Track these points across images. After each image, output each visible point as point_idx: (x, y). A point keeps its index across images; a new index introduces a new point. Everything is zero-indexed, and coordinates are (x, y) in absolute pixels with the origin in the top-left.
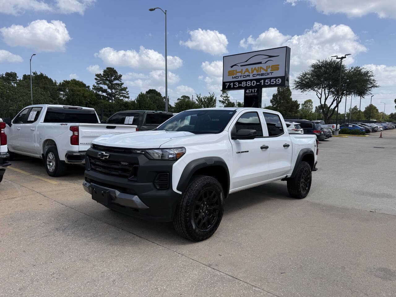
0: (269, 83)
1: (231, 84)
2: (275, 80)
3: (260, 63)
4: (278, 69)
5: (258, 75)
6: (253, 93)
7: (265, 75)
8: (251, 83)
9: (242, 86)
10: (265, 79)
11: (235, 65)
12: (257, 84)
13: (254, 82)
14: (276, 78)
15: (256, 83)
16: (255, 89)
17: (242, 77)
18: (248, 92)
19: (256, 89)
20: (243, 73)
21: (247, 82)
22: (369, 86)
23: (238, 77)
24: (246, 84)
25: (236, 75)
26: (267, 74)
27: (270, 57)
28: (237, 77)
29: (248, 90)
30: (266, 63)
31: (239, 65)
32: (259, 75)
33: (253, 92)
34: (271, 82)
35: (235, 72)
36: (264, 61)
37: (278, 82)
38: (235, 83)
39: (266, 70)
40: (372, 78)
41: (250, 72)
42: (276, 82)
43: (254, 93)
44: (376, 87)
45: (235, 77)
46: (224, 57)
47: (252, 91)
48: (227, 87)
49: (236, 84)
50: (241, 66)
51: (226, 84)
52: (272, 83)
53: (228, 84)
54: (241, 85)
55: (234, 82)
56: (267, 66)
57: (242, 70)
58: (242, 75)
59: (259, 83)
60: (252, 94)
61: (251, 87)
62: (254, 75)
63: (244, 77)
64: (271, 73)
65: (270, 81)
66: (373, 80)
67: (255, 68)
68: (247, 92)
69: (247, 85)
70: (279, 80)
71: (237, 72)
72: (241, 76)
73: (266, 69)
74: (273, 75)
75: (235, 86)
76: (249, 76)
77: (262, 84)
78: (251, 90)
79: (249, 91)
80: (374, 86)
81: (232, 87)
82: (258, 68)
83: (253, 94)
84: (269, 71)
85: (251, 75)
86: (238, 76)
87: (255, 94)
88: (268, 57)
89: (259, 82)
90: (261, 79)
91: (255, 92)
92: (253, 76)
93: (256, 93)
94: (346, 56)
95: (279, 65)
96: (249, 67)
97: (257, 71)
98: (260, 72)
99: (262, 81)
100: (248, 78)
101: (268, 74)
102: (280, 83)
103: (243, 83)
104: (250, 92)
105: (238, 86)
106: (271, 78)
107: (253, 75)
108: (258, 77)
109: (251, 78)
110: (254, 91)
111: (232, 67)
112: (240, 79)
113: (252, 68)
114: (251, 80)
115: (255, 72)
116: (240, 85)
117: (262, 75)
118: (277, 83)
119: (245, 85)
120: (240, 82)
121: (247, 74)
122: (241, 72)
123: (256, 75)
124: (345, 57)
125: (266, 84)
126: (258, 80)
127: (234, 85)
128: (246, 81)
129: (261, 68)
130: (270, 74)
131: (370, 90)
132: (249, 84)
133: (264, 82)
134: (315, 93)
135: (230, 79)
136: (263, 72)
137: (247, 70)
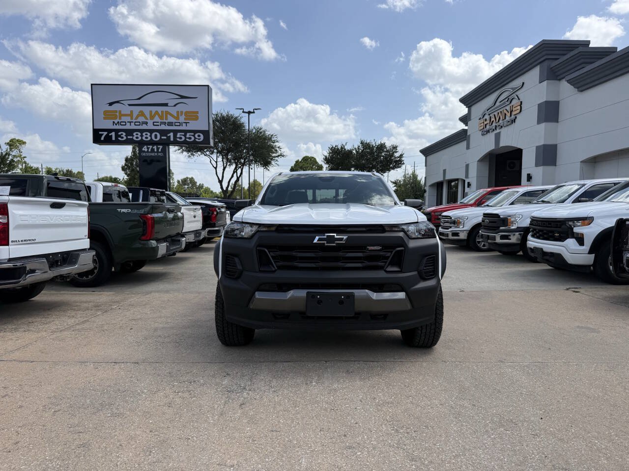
0: (183, 138)
1: (110, 135)
2: (194, 136)
3: (166, 105)
4: (196, 118)
5: (162, 123)
6: (156, 152)
7: (175, 125)
8: (151, 136)
9: (134, 138)
10: (175, 132)
11: (118, 102)
12: (162, 138)
13: (156, 135)
14: (195, 132)
15: (161, 137)
16: (159, 147)
17: (132, 124)
18: (146, 150)
19: (161, 147)
21: (144, 134)
22: (274, 155)
23: (125, 124)
24: (142, 136)
25: (120, 119)
26: (179, 124)
27: (182, 97)
28: (122, 123)
29: (145, 147)
30: (175, 106)
31: (126, 103)
32: (165, 124)
33: (156, 150)
34: (186, 138)
35: (118, 114)
36: (172, 103)
37: (199, 139)
38: (120, 133)
39: (177, 118)
40: (276, 144)
41: (148, 117)
42: (195, 138)
43: (158, 152)
44: (283, 156)
45: (118, 122)
46: (92, 85)
47: (153, 150)
48: (102, 139)
49: (122, 134)
50: (129, 105)
51: (100, 133)
52: (188, 140)
53: (105, 133)
54: (131, 137)
55: (117, 131)
56: (178, 112)
57: (132, 112)
58: (131, 121)
59: (165, 138)
60: (153, 154)
61: (152, 143)
62: (155, 124)
63: (136, 124)
64: (186, 123)
65: (185, 136)
66: (279, 147)
67: (157, 113)
68: (143, 149)
69: (144, 138)
70: (199, 136)
71: (121, 115)
72: (130, 122)
73: (176, 116)
74: (189, 127)
75: (120, 139)
76: (146, 123)
77: (172, 139)
78: (151, 147)
79: (148, 148)
80: (281, 155)
81: (114, 139)
82: (162, 112)
83: (156, 154)
84: (182, 119)
85: (150, 122)
86: (125, 122)
87: (159, 154)
88: (179, 97)
89: (166, 136)
90: (170, 131)
91: (160, 150)
92: (154, 125)
93: (160, 152)
94: (255, 110)
95: (197, 112)
96: (146, 109)
97: (161, 118)
98: (166, 119)
99: (171, 134)
100: (144, 127)
101: (181, 124)
102: (201, 140)
103: (134, 134)
104: (150, 150)
105: (125, 138)
106: (186, 132)
107: (154, 122)
108: (163, 127)
109: (150, 126)
110: (158, 149)
111: (111, 104)
112: (128, 127)
113: (151, 112)
114: (151, 131)
115: (157, 119)
116: (129, 137)
117: (170, 124)
118: (197, 140)
119: (140, 138)
120: (130, 132)
121: (141, 119)
122: (131, 115)
123: (159, 124)
124: (254, 112)
125: (178, 139)
126: (163, 132)
127: (117, 136)
128: (142, 131)
129: (167, 113)
130: (184, 125)
131: (277, 160)
132: (147, 137)
133: (175, 136)
134: (207, 159)
135: (108, 125)
136: (171, 119)
137: (142, 114)
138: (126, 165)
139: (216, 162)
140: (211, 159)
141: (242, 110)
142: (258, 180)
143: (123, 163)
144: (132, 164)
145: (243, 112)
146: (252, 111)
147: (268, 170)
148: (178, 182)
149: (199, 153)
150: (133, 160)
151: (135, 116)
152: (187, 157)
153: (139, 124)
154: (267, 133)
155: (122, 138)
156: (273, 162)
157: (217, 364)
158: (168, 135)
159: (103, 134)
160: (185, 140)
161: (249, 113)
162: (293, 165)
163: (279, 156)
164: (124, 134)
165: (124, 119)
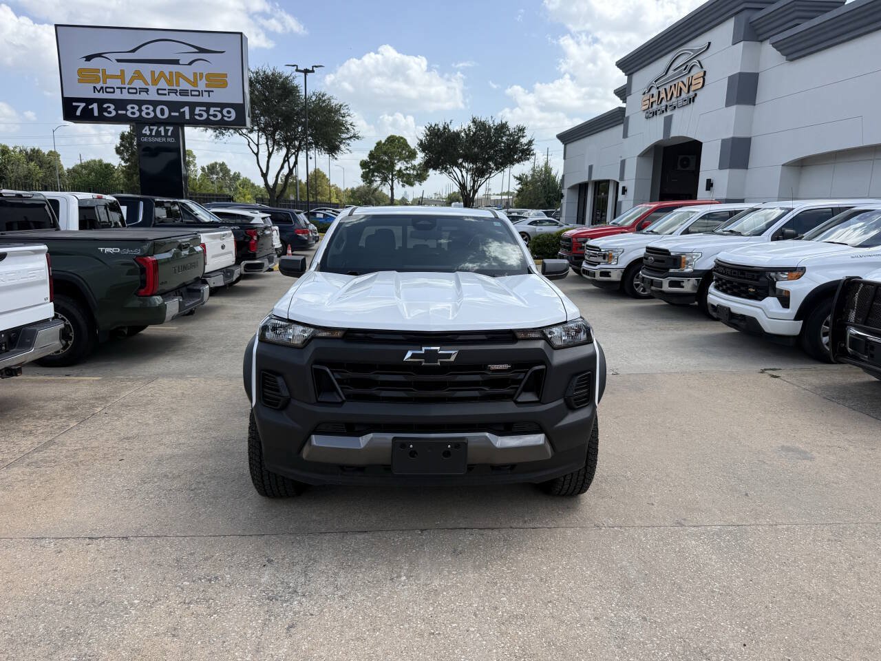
0: (205, 116)
1: (90, 107)
2: (221, 112)
3: (176, 62)
4: (224, 84)
5: (171, 91)
6: (163, 136)
7: (192, 95)
8: (154, 111)
9: (129, 114)
10: (192, 106)
11: (99, 55)
12: (173, 114)
13: (162, 110)
14: (222, 106)
15: (170, 113)
16: (167, 128)
17: (125, 91)
18: (148, 133)
19: (171, 128)
20: (127, 81)
21: (144, 108)
22: (344, 136)
23: (112, 90)
24: (140, 110)
25: (105, 82)
26: (197, 93)
27: (202, 50)
28: (108, 90)
29: (147, 128)
30: (190, 64)
31: (113, 57)
32: (176, 93)
33: (163, 134)
34: (209, 115)
35: (100, 75)
36: (185, 59)
37: (229, 117)
38: (105, 106)
39: (195, 83)
40: (348, 118)
41: (149, 81)
42: (223, 116)
43: (166, 136)
44: (358, 138)
45: (102, 88)
46: (56, 26)
47: (158, 133)
48: (78, 113)
49: (109, 107)
50: (119, 61)
51: (74, 104)
52: (211, 118)
53: (83, 105)
54: (124, 112)
55: (101, 102)
56: (195, 74)
57: (123, 72)
58: (122, 86)
59: (177, 114)
60: (159, 140)
61: (156, 122)
62: (160, 92)
63: (130, 91)
64: (209, 92)
65: (207, 111)
66: (351, 125)
67: (162, 74)
68: (144, 132)
69: (144, 114)
70: (229, 112)
71: (106, 77)
72: (121, 88)
73: (192, 80)
74: (213, 99)
75: (106, 114)
76: (147, 91)
77: (187, 117)
78: (155, 128)
79: (151, 130)
80: (355, 137)
81: (96, 114)
82: (171, 73)
83: (164, 139)
84: (202, 85)
85: (153, 89)
86: (113, 88)
87: (169, 140)
88: (197, 51)
89: (179, 112)
90: (183, 104)
91: (169, 134)
92: (159, 94)
93: (170, 137)
94: (315, 69)
95: (226, 75)
96: (146, 69)
97: (169, 82)
98: (178, 85)
99: (186, 109)
100: (143, 96)
101: (200, 94)
102: (231, 119)
103: (129, 107)
104: (154, 134)
105: (114, 113)
106: (208, 105)
107: (158, 90)
108: (173, 98)
109: (152, 96)
110: (166, 131)
111: (89, 58)
112: (117, 95)
113: (153, 73)
114: (155, 104)
115: (163, 84)
116: (120, 112)
117: (184, 93)
118: (226, 119)
119: (137, 114)
120: (122, 104)
121: (138, 84)
122: (122, 76)
123: (166, 92)
124: (313, 71)
125: (197, 117)
126: (173, 106)
127: (101, 110)
128: (140, 103)
129: (179, 75)
130: (206, 94)
131: (349, 144)
132: (148, 112)
133: (192, 113)
134: (244, 140)
135: (86, 91)
136: (184, 85)
137: (138, 76)
138: (121, 145)
139: (258, 145)
140: (250, 140)
141: (295, 68)
142: (321, 170)
143: (118, 141)
144: (131, 144)
145: (297, 70)
146: (311, 69)
147: (336, 159)
148: (203, 169)
149: (232, 131)
150: (133, 139)
151: (127, 79)
152: (213, 137)
153: (134, 91)
154: (334, 103)
155: (110, 113)
156: (342, 146)
157: (254, 538)
158: (182, 110)
159: (79, 106)
160: (208, 118)
161: (306, 71)
162: (373, 149)
163: (351, 137)
164: (112, 107)
165: (110, 83)
